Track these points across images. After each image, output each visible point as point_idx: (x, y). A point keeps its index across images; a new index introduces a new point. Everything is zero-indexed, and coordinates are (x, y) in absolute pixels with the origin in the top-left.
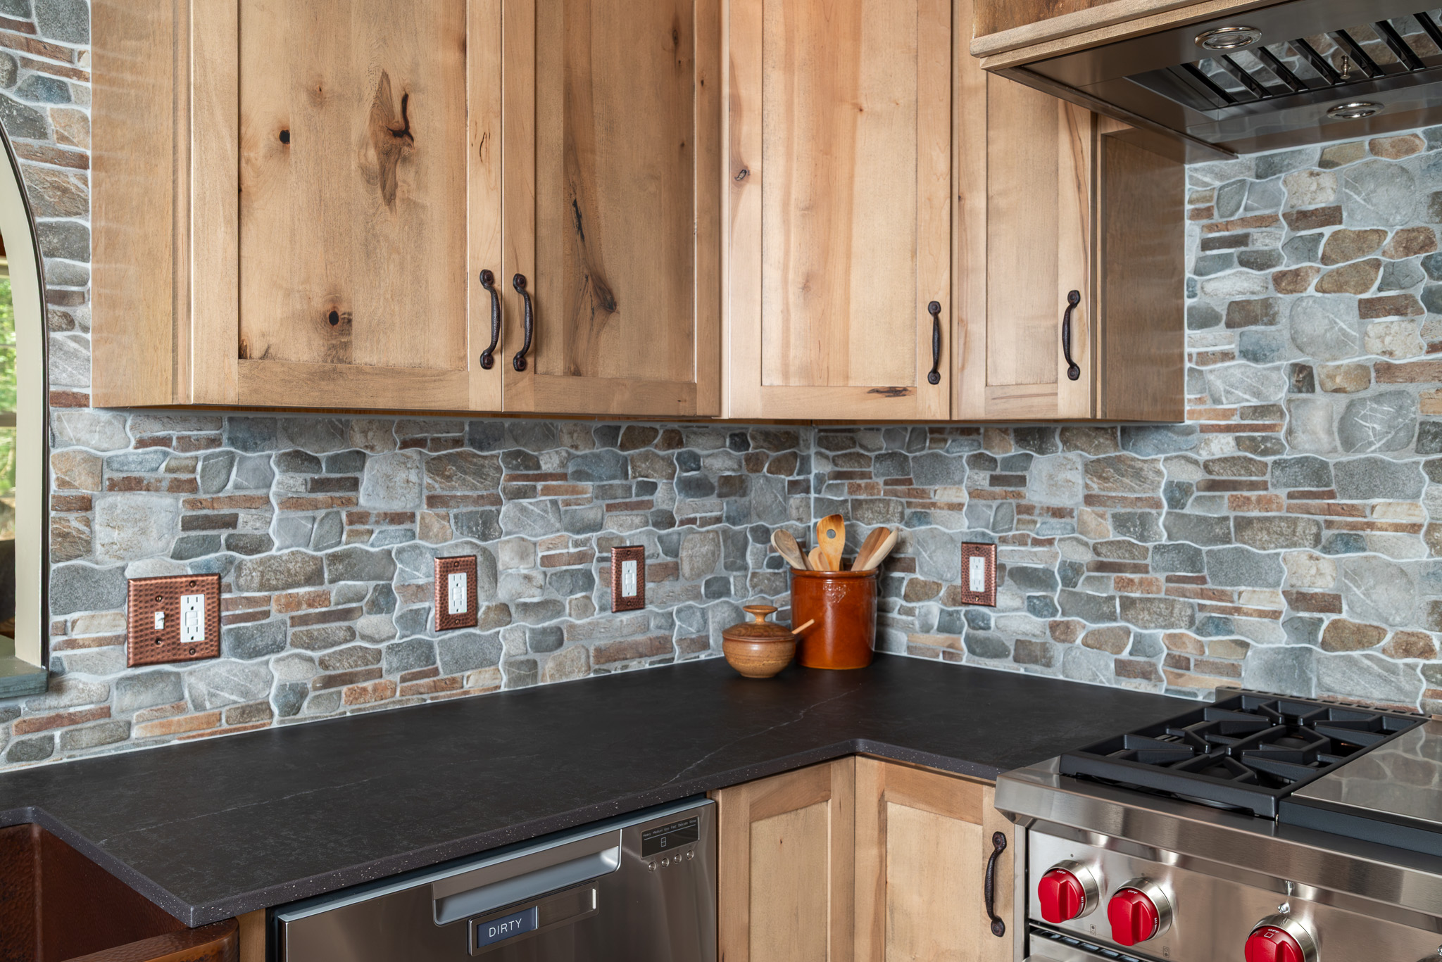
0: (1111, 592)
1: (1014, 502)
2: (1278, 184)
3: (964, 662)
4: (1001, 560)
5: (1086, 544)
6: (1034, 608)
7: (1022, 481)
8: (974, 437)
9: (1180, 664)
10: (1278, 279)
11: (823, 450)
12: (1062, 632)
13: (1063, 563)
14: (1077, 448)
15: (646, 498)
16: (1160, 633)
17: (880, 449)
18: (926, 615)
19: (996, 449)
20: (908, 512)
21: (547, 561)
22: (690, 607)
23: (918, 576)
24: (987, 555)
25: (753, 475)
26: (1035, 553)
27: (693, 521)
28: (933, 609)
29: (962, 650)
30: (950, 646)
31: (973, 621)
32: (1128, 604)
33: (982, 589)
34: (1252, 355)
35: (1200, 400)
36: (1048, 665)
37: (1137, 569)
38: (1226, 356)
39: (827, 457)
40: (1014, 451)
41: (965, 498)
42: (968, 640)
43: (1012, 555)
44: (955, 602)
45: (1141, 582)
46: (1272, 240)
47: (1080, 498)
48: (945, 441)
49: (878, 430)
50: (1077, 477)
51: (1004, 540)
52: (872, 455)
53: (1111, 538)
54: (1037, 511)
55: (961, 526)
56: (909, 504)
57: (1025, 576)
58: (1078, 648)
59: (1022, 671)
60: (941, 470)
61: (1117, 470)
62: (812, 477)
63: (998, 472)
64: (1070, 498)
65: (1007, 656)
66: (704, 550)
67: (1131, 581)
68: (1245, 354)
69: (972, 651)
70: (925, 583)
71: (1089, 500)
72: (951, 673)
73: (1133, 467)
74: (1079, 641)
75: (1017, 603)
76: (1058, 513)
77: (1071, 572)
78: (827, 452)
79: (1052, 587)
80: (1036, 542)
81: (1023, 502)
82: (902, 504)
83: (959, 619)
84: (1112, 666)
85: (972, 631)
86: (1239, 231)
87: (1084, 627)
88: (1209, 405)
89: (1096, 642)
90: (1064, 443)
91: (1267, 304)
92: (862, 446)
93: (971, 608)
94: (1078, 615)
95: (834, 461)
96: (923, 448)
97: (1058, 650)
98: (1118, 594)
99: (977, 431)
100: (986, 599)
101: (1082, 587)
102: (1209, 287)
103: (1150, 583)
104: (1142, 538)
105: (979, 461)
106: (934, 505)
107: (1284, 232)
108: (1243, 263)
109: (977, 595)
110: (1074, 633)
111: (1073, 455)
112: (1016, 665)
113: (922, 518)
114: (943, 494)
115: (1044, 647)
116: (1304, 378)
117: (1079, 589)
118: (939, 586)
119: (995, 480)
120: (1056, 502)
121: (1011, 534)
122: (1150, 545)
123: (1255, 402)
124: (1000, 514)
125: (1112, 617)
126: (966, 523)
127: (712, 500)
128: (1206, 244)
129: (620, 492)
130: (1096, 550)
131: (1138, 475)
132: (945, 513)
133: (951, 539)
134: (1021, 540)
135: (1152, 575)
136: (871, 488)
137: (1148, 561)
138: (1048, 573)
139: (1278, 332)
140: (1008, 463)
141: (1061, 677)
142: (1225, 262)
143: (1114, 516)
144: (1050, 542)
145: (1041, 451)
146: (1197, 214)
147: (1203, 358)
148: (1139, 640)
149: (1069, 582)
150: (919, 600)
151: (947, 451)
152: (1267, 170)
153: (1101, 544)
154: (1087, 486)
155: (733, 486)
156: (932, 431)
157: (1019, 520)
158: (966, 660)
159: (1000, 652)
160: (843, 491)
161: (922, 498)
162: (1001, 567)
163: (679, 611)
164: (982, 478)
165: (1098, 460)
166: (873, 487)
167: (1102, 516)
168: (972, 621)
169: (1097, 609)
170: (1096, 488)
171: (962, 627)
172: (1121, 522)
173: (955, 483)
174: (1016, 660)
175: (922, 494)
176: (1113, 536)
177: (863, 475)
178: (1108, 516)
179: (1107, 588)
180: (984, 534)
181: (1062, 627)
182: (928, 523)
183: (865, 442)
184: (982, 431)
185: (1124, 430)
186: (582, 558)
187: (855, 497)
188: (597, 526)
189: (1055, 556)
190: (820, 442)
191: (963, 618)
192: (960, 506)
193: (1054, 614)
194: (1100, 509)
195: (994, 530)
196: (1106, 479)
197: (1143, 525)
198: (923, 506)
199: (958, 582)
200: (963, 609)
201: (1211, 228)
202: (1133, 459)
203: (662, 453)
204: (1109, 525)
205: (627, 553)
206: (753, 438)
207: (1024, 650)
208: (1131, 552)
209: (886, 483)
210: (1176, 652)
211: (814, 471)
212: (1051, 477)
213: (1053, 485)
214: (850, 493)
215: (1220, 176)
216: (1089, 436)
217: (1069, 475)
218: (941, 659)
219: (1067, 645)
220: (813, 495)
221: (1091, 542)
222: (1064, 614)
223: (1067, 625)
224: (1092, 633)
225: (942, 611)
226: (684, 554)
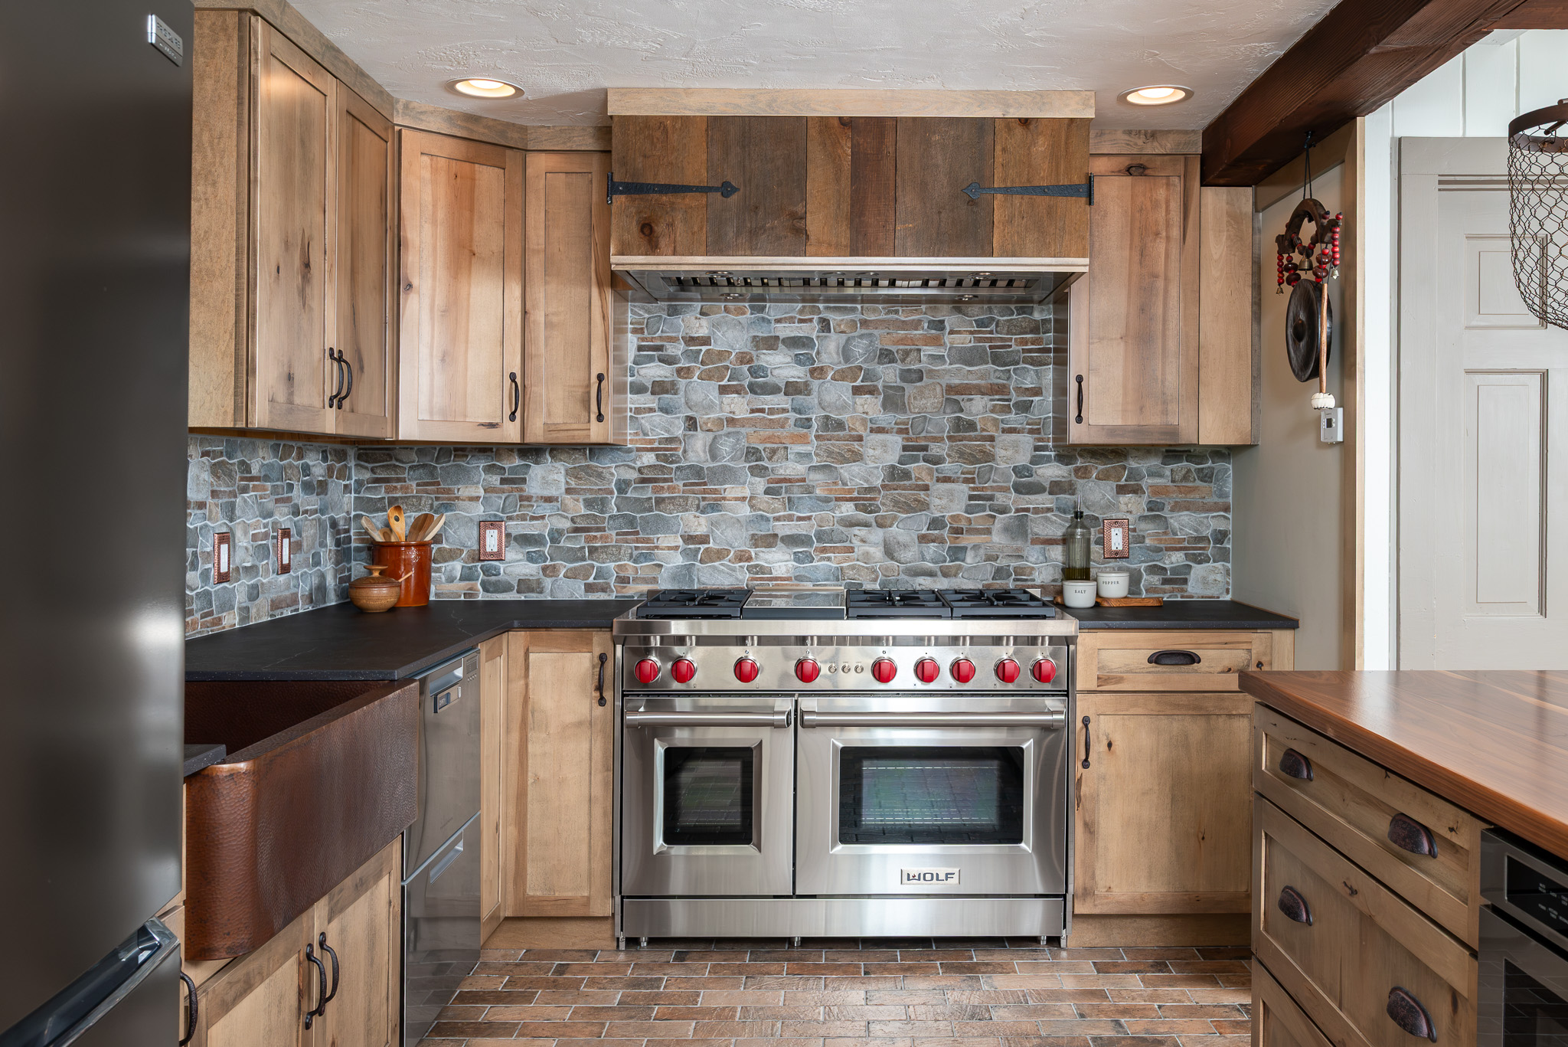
0: (583, 544)
1: (517, 494)
2: (678, 320)
3: (480, 598)
4: (509, 531)
5: (567, 518)
6: (530, 558)
7: (524, 481)
8: (489, 454)
9: (623, 580)
10: (679, 371)
11: (362, 463)
12: (549, 571)
13: (552, 530)
14: (561, 460)
15: (290, 495)
16: (612, 565)
17: (414, 462)
18: (451, 571)
19: (505, 462)
20: (436, 503)
21: (255, 537)
22: (305, 572)
23: (445, 545)
24: (499, 528)
25: (330, 480)
26: (533, 525)
27: (306, 512)
28: (457, 567)
29: (479, 591)
30: (470, 589)
31: (488, 571)
32: (592, 550)
33: (495, 550)
34: (666, 410)
35: (636, 434)
36: (541, 592)
37: (598, 529)
38: (651, 410)
39: (366, 468)
40: (517, 462)
41: (482, 493)
42: (483, 584)
43: (517, 527)
44: (473, 560)
45: (601, 537)
46: (677, 349)
47: (563, 490)
48: (467, 456)
49: (411, 449)
50: (561, 478)
51: (510, 518)
52: (407, 466)
53: (583, 513)
54: (534, 499)
55: (479, 511)
56: (437, 499)
57: (525, 540)
58: (561, 579)
59: (523, 598)
60: (464, 475)
61: (587, 473)
62: (353, 482)
63: (506, 476)
64: (558, 491)
65: (512, 590)
66: (312, 531)
67: (596, 536)
68: (661, 409)
69: (486, 590)
70: (451, 550)
71: (569, 491)
72: (471, 606)
73: (597, 471)
74: (561, 575)
75: (520, 556)
76: (549, 500)
77: (556, 535)
78: (366, 464)
79: (545, 545)
80: (533, 518)
81: (525, 494)
82: (432, 498)
83: (477, 571)
84: (583, 587)
85: (486, 578)
86: (659, 343)
87: (565, 567)
88: (641, 437)
89: (571, 575)
90: (552, 457)
91: (673, 383)
92: (397, 460)
93: (486, 563)
94: (561, 560)
95: (373, 471)
96: (449, 461)
97: (548, 583)
98: (587, 545)
99: (491, 450)
100: (498, 556)
101: (564, 543)
102: (642, 372)
103: (607, 537)
104: (602, 512)
105: (489, 469)
106: (458, 498)
107: (682, 346)
108: (661, 360)
109: (492, 554)
110: (559, 571)
111: (558, 465)
112: (519, 595)
113: (448, 507)
114: (465, 491)
115: (539, 582)
116: (692, 423)
117: (561, 544)
118: (462, 551)
119: (503, 481)
120: (546, 493)
121: (515, 514)
122: (607, 515)
123: (666, 435)
124: (507, 503)
125: (583, 559)
126: (482, 508)
127: (314, 498)
128: (640, 348)
129: (280, 490)
130: (572, 520)
131: (600, 476)
132: (467, 503)
133: (471, 520)
134: (523, 518)
135: (608, 532)
136: (406, 489)
137: (606, 524)
138: (541, 536)
139: (680, 399)
140: (512, 470)
141: (550, 598)
142: (651, 359)
143: (584, 500)
144: (543, 517)
145: (537, 463)
146: (635, 331)
147: (638, 411)
148: (599, 570)
149: (553, 540)
150: (446, 561)
151: (468, 463)
152: (673, 312)
153: (576, 517)
154: (567, 482)
155: (322, 488)
156: (456, 450)
157: (521, 505)
158: (481, 596)
159: (508, 588)
160: (381, 492)
161: (448, 494)
162: (508, 535)
163: (302, 575)
164: (495, 480)
165: (575, 468)
166: (407, 488)
167: (577, 500)
168: (486, 571)
169: (574, 555)
170: (573, 484)
171: (479, 577)
172: (589, 504)
173: (475, 483)
174: (518, 592)
175: (449, 491)
176: (583, 511)
177: (398, 480)
178: (581, 500)
179: (580, 542)
180: (495, 515)
181: (550, 569)
182: (452, 511)
183: (399, 457)
184: (494, 450)
185: (590, 450)
186: (266, 536)
187: (390, 495)
188: (270, 515)
189: (546, 526)
190: (359, 457)
191: (479, 570)
192: (477, 498)
193: (545, 562)
194: (576, 496)
195: (503, 512)
196: (580, 479)
197: (603, 504)
198: (449, 499)
199: (476, 547)
200: (480, 564)
201: (643, 340)
202: (597, 467)
203: (296, 463)
204: (581, 505)
205: (286, 533)
206: (330, 454)
207: (524, 585)
208: (595, 520)
209: (418, 485)
210: (622, 574)
211: (354, 478)
212: (543, 478)
213: (546, 482)
214: (387, 492)
215: (649, 312)
216: (569, 453)
217: (556, 477)
218: (462, 598)
219: (554, 578)
220: (353, 495)
221: (570, 516)
222: (551, 560)
223: (554, 567)
224: (571, 569)
225: (463, 567)
226: (304, 535)
